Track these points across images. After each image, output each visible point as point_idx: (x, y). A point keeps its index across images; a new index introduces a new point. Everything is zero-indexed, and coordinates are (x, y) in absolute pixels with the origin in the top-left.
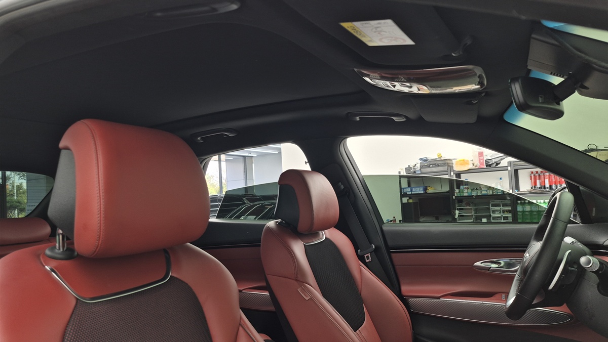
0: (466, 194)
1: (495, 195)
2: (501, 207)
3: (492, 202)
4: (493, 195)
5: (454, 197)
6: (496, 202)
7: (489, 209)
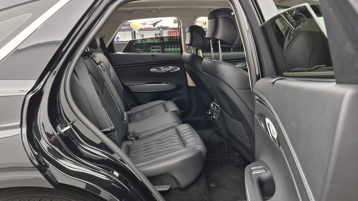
0: (140, 42)
1: (155, 43)
2: (156, 49)
3: (152, 47)
4: (153, 43)
5: (134, 44)
6: (154, 47)
7: (150, 50)
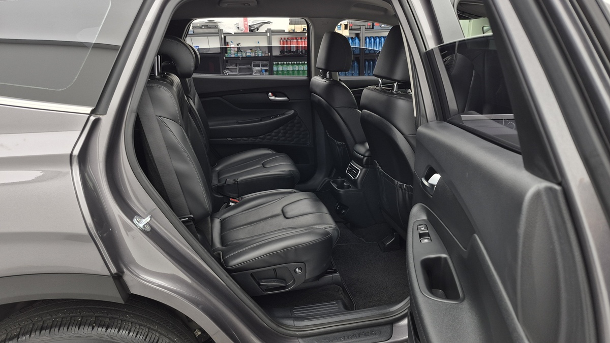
0: (233, 56)
2: (261, 67)
3: (253, 63)
4: (255, 57)
5: (224, 58)
6: (257, 63)
7: (252, 69)
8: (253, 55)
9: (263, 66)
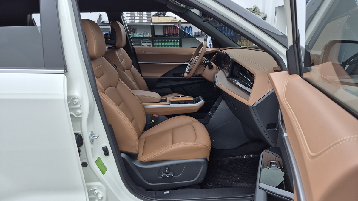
2: (146, 44)
3: (142, 41)
4: (144, 37)
7: (141, 44)
8: (142, 36)
9: (148, 43)
